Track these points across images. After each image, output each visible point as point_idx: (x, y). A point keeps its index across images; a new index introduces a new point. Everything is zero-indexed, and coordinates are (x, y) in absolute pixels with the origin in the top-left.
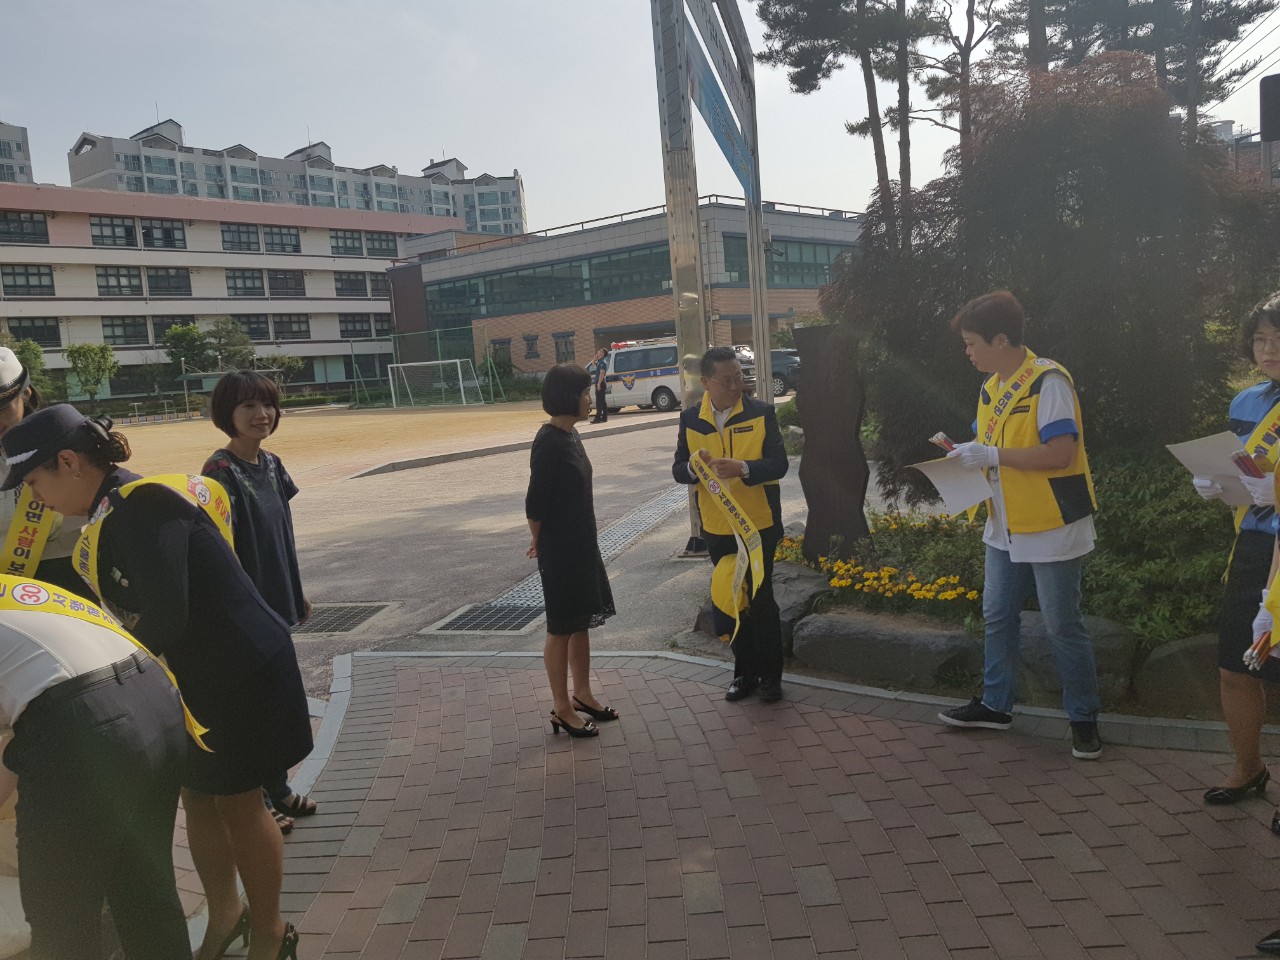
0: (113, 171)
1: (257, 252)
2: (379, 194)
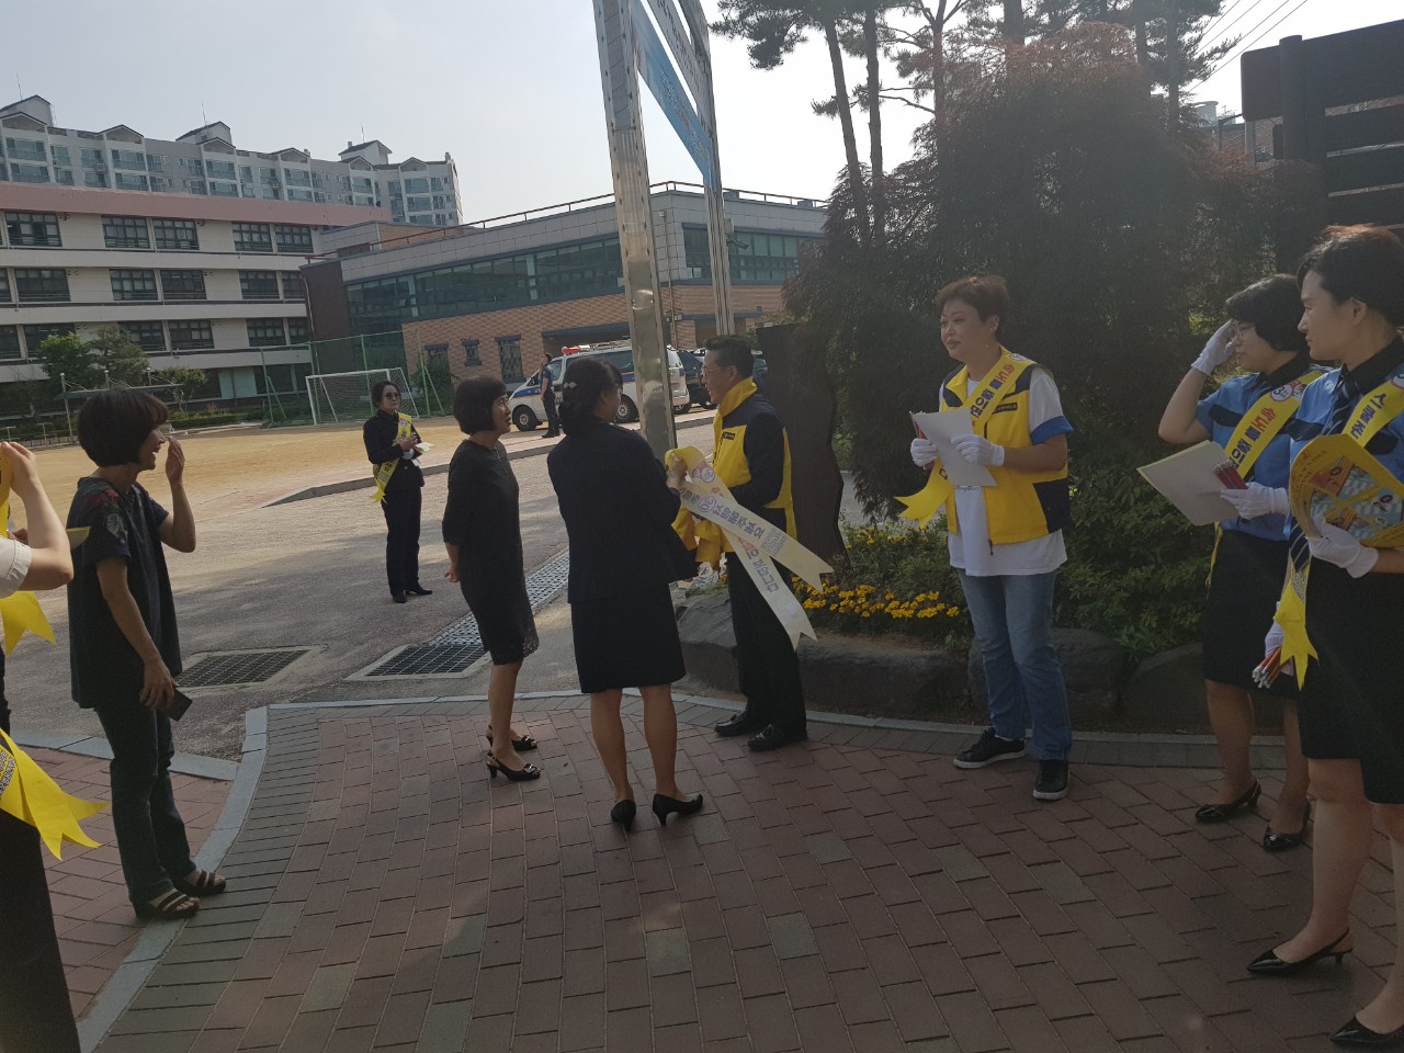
1: (147, 249)
2: (289, 181)
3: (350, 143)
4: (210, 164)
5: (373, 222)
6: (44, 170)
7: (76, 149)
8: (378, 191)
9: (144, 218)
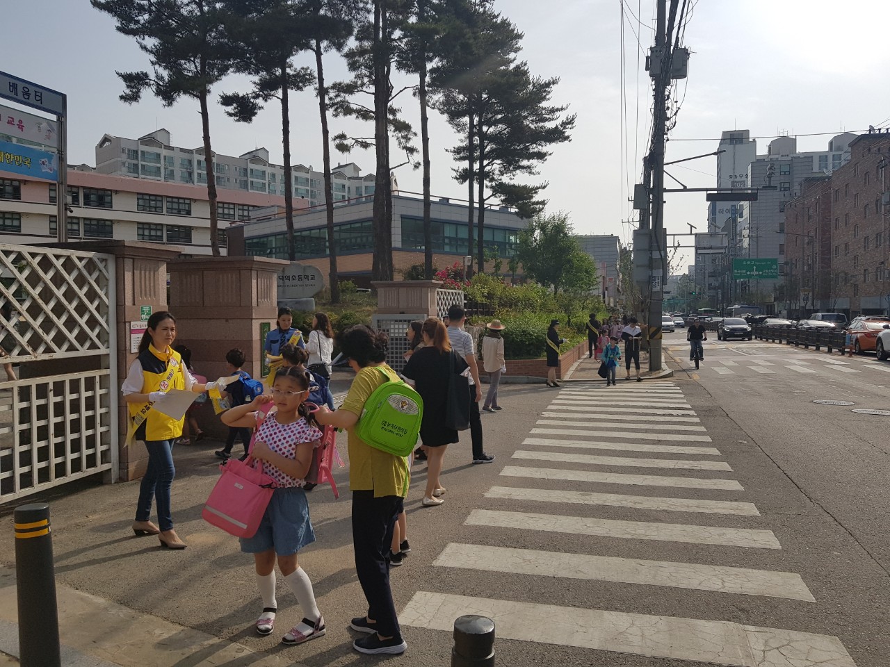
0: (119, 159)
1: (161, 213)
2: (296, 184)
3: (339, 163)
4: (252, 170)
5: (273, 206)
6: (159, 168)
7: (178, 158)
8: (349, 192)
9: (161, 196)
